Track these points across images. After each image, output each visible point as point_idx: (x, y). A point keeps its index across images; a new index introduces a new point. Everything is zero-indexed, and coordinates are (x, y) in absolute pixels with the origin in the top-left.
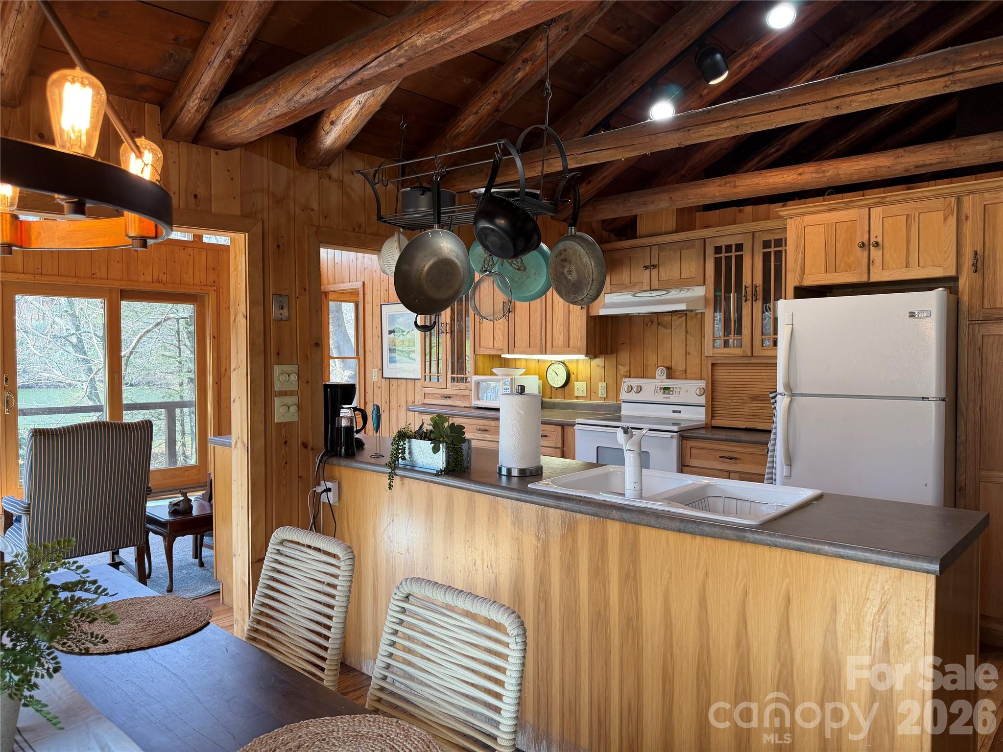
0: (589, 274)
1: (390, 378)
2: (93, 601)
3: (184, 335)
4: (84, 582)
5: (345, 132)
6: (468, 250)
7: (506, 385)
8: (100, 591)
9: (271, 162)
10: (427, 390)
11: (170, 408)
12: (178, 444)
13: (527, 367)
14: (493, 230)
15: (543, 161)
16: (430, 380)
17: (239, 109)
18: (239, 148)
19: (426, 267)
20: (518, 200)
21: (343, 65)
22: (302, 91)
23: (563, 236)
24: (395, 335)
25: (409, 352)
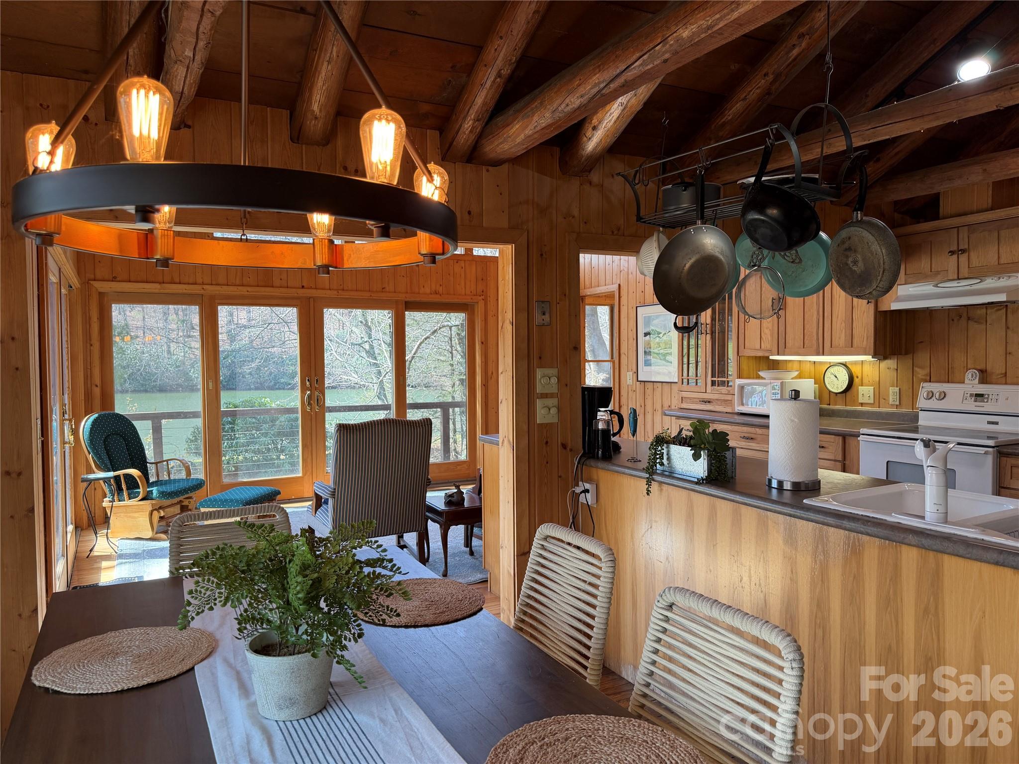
0: (879, 264)
1: (645, 382)
2: (390, 577)
3: (455, 341)
4: (383, 560)
5: (606, 135)
6: (734, 245)
7: (775, 389)
8: (394, 569)
9: (536, 174)
10: (685, 394)
11: (445, 407)
12: (451, 441)
13: (800, 370)
14: (763, 221)
15: (823, 142)
16: (688, 384)
17: (508, 125)
18: (507, 164)
19: (688, 266)
20: (793, 187)
21: (607, 68)
22: (567, 101)
23: (846, 222)
24: (650, 337)
25: (665, 355)
